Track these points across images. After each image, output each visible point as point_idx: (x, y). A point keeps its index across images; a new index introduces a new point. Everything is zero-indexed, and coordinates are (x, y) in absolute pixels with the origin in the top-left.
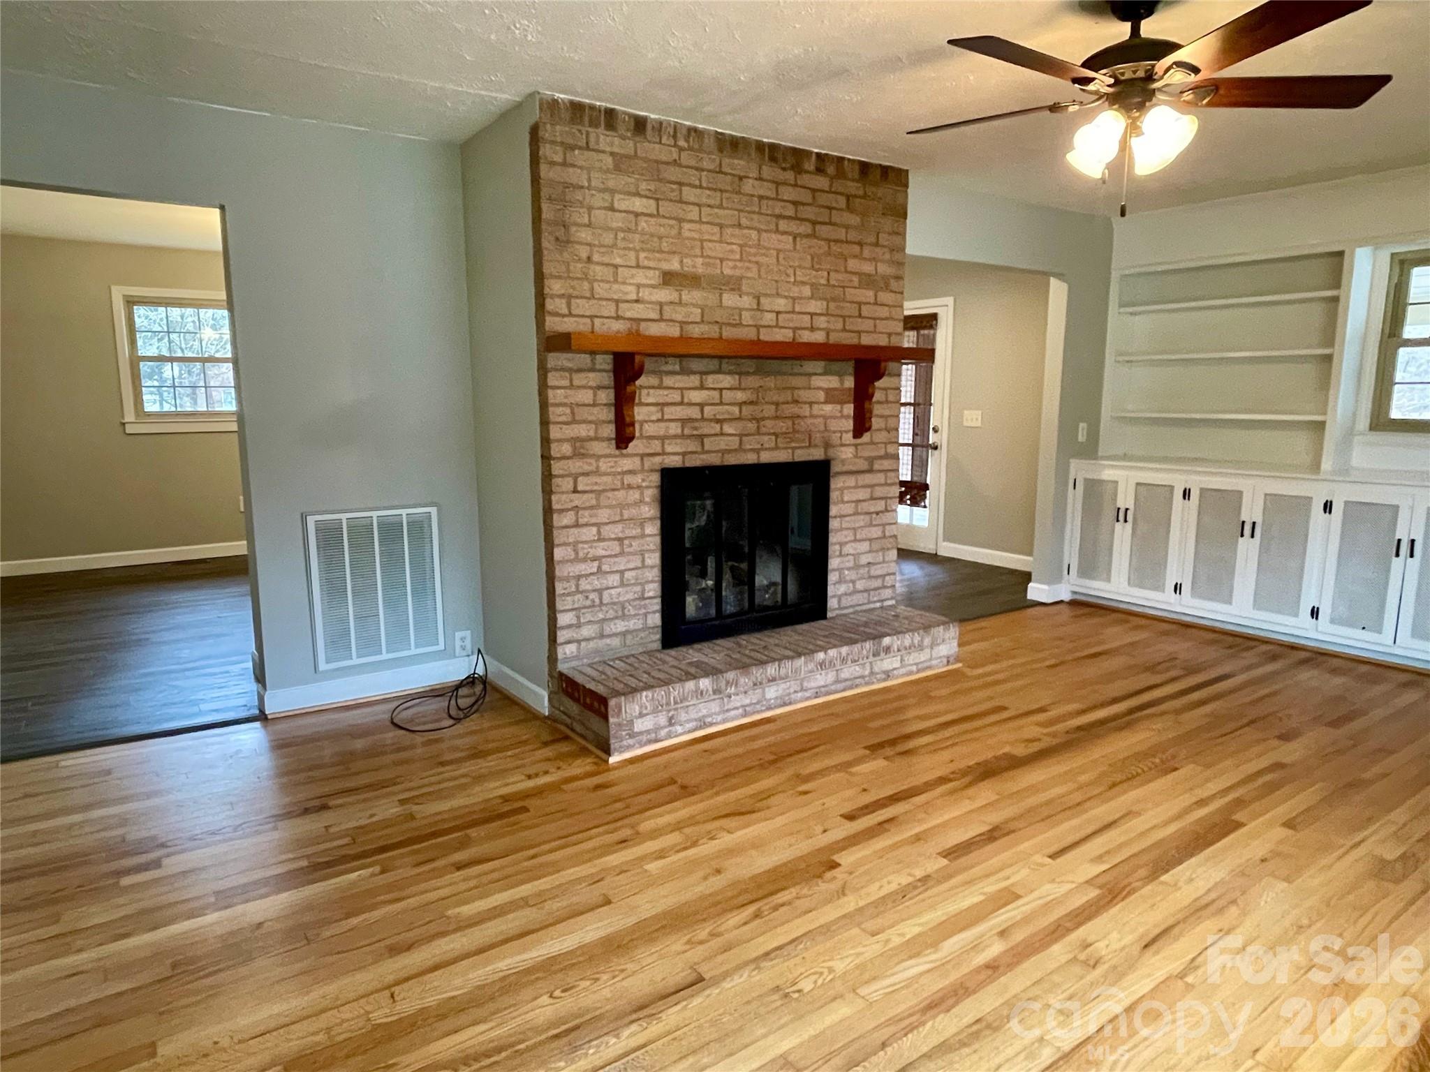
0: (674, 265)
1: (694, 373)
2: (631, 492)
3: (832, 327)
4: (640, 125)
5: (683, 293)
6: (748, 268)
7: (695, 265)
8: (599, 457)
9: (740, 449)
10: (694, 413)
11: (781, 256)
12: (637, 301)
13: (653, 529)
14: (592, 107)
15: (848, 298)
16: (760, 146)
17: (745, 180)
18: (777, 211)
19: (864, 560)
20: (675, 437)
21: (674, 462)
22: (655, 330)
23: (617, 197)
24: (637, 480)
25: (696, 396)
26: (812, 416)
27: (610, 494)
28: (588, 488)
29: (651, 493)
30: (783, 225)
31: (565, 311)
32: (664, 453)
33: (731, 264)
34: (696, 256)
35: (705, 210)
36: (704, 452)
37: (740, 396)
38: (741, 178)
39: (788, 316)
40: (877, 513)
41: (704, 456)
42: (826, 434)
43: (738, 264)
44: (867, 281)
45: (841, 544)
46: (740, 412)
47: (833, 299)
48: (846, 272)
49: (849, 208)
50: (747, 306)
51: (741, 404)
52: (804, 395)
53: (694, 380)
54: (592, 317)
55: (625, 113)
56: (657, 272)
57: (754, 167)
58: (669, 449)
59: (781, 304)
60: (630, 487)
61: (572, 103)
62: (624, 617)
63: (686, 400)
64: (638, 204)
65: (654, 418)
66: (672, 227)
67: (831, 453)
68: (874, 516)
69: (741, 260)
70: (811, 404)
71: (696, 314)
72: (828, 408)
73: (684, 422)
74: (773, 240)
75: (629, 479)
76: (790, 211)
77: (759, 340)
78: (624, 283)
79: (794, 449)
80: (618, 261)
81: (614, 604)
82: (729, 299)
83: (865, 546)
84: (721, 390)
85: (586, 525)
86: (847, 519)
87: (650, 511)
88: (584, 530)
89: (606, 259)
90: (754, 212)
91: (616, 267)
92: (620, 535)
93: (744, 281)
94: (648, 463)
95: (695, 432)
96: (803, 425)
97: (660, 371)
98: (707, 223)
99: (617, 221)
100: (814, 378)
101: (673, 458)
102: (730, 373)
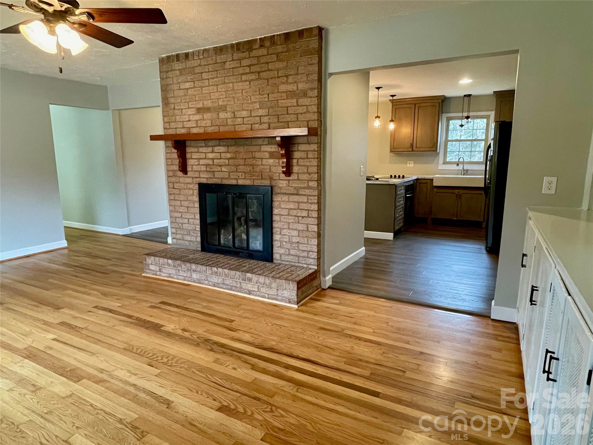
0: (200, 105)
1: (210, 146)
2: (190, 190)
3: (271, 121)
4: (187, 55)
5: (204, 115)
6: (229, 101)
7: (208, 104)
8: (180, 177)
9: (229, 178)
10: (210, 162)
11: (244, 92)
12: (189, 121)
13: (197, 205)
14: (172, 56)
15: (280, 105)
16: (232, 46)
17: (226, 63)
18: (241, 72)
19: (295, 240)
20: (204, 171)
21: (204, 181)
22: (195, 131)
23: (181, 84)
24: (191, 186)
25: (211, 156)
26: (262, 165)
27: (183, 190)
28: (177, 187)
29: (196, 192)
30: (244, 78)
31: (168, 127)
32: (200, 177)
33: (222, 100)
34: (208, 100)
35: (211, 81)
36: (214, 178)
37: (229, 155)
38: (224, 63)
39: (248, 119)
40: (303, 217)
41: (215, 180)
42: (270, 174)
43: (225, 99)
44: (291, 94)
45: (281, 229)
46: (229, 162)
47: (272, 107)
48: (278, 92)
49: (279, 60)
50: (229, 117)
51: (229, 159)
52: (258, 155)
53: (210, 149)
54: (176, 128)
55: (182, 53)
56: (195, 109)
57: (230, 55)
58: (202, 176)
59: (244, 113)
60: (189, 189)
61: (167, 57)
62: (189, 235)
63: (207, 157)
64: (187, 85)
65: (196, 164)
66: (198, 90)
67: (273, 183)
68: (300, 218)
69: (226, 97)
70: (262, 159)
71: (209, 123)
72: (271, 161)
73: (207, 165)
74: (239, 86)
75: (189, 186)
76: (247, 70)
77: (235, 131)
78: (185, 115)
79: (254, 179)
80: (182, 107)
81: (187, 229)
82: (222, 115)
83: (295, 233)
84: (220, 153)
85: (177, 200)
86: (284, 217)
87: (196, 198)
88: (176, 202)
89: (179, 107)
90: (231, 76)
91: (182, 109)
92: (187, 205)
93: (228, 106)
94: (195, 180)
95: (211, 170)
96: (258, 169)
97: (198, 146)
98: (212, 85)
99: (181, 93)
100: (262, 147)
101: (203, 179)
102: (224, 146)
